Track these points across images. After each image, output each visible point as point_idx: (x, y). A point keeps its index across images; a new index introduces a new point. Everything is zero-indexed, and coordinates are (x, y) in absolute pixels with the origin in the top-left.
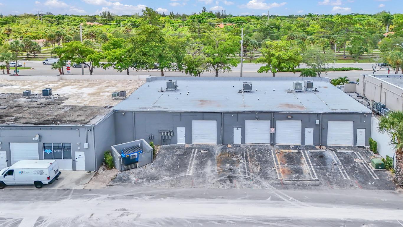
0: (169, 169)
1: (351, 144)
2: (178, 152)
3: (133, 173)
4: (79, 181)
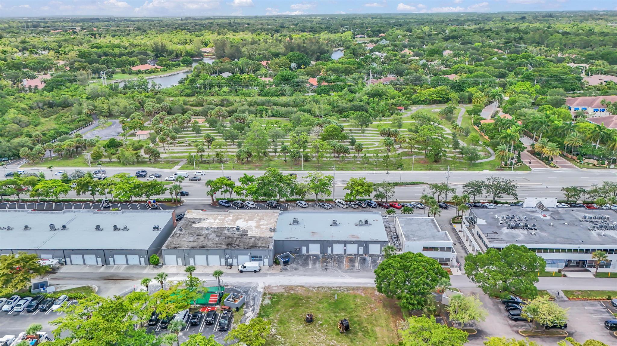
0: (301, 265)
1: (379, 253)
2: (304, 258)
3: (288, 267)
4: (268, 270)
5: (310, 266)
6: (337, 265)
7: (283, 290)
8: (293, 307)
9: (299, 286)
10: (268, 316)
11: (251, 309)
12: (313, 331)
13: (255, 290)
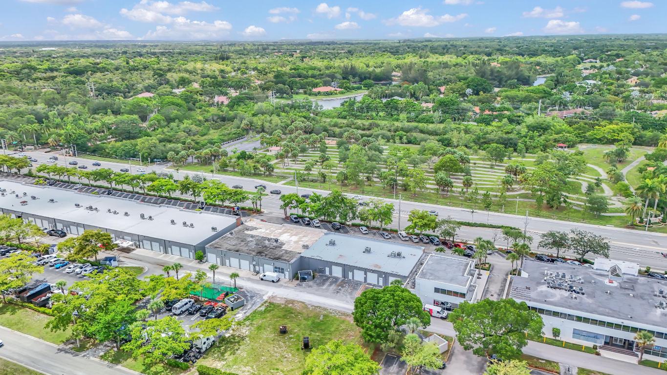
0: (317, 284)
3: (304, 284)
4: (285, 283)
5: (324, 287)
6: (350, 291)
7: (284, 302)
8: (280, 317)
9: (301, 302)
10: (252, 321)
11: (244, 311)
12: (279, 341)
13: (261, 297)
